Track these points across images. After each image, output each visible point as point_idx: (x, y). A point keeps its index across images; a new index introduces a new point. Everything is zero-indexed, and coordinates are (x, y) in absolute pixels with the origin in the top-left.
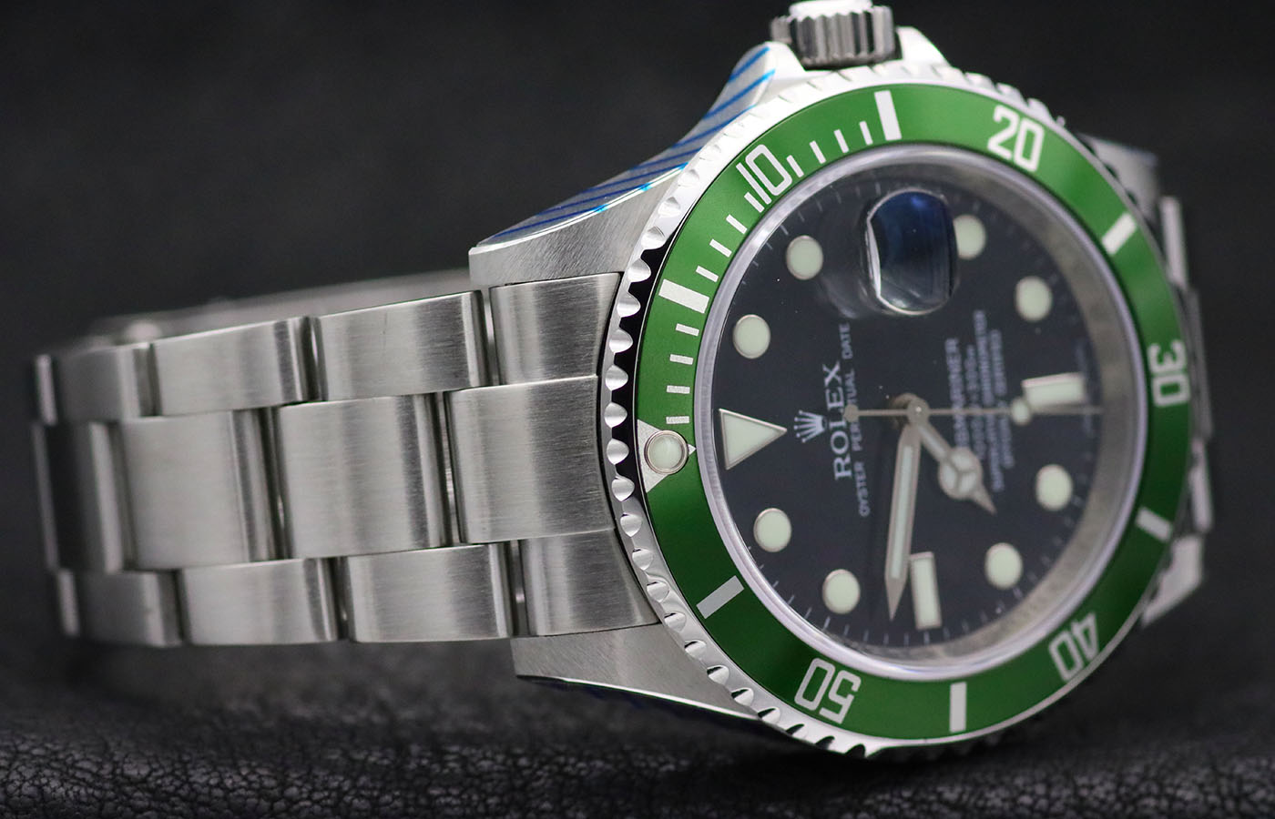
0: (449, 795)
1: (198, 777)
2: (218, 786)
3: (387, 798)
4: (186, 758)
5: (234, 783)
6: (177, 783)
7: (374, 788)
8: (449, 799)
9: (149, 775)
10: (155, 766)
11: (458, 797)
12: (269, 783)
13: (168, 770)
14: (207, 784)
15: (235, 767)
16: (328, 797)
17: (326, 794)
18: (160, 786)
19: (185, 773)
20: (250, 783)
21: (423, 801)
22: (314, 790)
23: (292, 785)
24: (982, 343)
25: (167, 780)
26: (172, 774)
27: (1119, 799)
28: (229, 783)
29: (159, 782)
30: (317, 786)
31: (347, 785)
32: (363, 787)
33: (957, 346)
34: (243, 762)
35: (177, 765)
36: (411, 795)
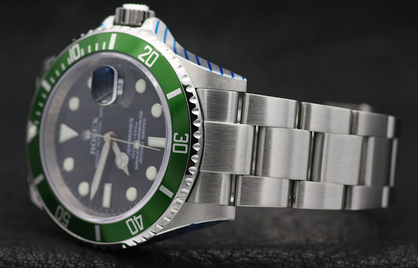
0: (100, 263)
1: (19, 257)
2: (26, 260)
3: (80, 264)
4: (16, 251)
5: (31, 259)
6: (12, 259)
7: (76, 261)
8: (100, 264)
9: (3, 256)
10: (6, 253)
11: (103, 263)
12: (43, 259)
13: (10, 255)
14: (22, 259)
15: (32, 253)
16: (61, 263)
17: (60, 262)
18: (7, 260)
19: (15, 256)
20: (36, 259)
21: (92, 265)
22: (57, 261)
23: (49, 260)
24: (140, 121)
25: (9, 258)
26: (11, 256)
27: (317, 263)
28: (29, 259)
29: (7, 258)
30: (58, 260)
31: (67, 260)
32: (73, 261)
33: (133, 120)
34: (34, 252)
35: (13, 253)
36: (88, 263)
